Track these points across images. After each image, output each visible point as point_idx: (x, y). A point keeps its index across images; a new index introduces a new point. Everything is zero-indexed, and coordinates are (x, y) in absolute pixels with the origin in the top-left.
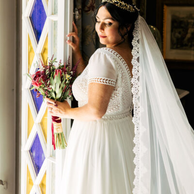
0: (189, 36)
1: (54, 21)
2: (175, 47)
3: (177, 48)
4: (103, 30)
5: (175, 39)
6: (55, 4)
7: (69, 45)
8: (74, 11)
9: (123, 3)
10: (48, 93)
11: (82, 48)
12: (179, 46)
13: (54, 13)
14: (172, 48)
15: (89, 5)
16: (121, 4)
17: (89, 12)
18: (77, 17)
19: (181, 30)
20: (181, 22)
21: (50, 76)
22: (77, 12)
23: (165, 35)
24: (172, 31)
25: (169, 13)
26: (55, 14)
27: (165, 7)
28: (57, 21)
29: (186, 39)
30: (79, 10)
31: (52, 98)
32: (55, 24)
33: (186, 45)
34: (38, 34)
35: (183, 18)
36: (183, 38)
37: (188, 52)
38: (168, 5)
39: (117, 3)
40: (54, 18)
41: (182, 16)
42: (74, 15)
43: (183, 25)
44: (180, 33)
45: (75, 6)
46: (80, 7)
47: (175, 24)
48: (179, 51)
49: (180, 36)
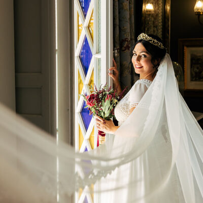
1: (99, 59)
2: (194, 79)
3: (196, 80)
4: (139, 61)
5: (194, 73)
6: (99, 45)
7: (111, 76)
8: (114, 50)
9: (156, 41)
10: (98, 113)
11: (121, 79)
12: (197, 78)
13: (98, 52)
14: (192, 80)
15: (125, 46)
16: (154, 41)
17: (125, 51)
18: (116, 55)
19: (199, 66)
20: (199, 59)
21: (102, 99)
22: (116, 51)
23: (185, 70)
24: (191, 67)
25: (188, 52)
26: (99, 53)
27: (185, 48)
28: (100, 59)
30: (117, 50)
31: (101, 117)
32: (99, 61)
34: (86, 69)
35: (200, 56)
36: (200, 72)
38: (188, 46)
39: (151, 40)
40: (98, 56)
41: (199, 55)
42: (114, 53)
43: (200, 62)
44: (198, 68)
45: (114, 46)
46: (118, 47)
47: (194, 61)
48: (198, 82)
49: (198, 71)
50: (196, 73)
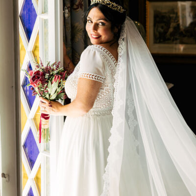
0: (171, 30)
1: (45, 20)
2: (158, 41)
3: (160, 42)
5: (157, 33)
6: (45, 3)
8: (64, 10)
12: (162, 40)
13: (45, 11)
14: (155, 42)
15: (77, 3)
16: (113, 5)
17: (78, 10)
18: (67, 15)
19: (163, 24)
20: (163, 17)
22: (67, 11)
23: (148, 30)
24: (155, 25)
25: (150, 9)
26: (45, 13)
27: (147, 2)
28: (47, 20)
29: (168, 34)
30: (68, 8)
32: (45, 22)
33: (169, 39)
35: (166, 13)
36: (165, 32)
37: (170, 45)
39: (109, 4)
40: (44, 17)
41: (164, 11)
42: (64, 14)
43: (165, 20)
44: (162, 27)
45: (64, 5)
46: (69, 5)
47: (158, 19)
48: (162, 45)
49: (162, 30)
50: (160, 33)
